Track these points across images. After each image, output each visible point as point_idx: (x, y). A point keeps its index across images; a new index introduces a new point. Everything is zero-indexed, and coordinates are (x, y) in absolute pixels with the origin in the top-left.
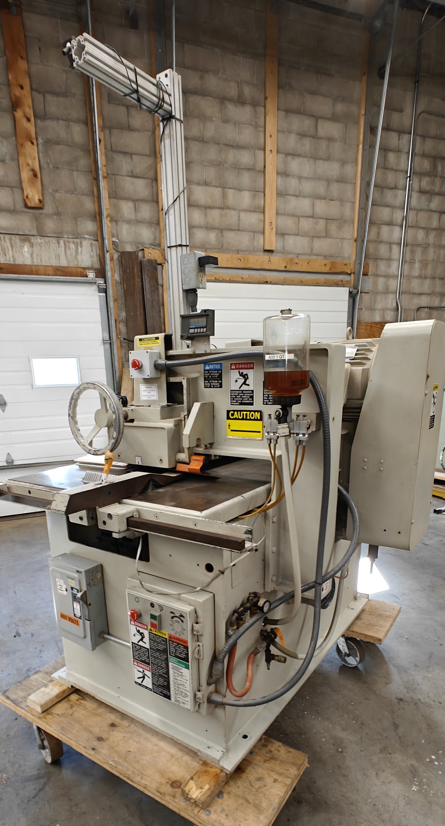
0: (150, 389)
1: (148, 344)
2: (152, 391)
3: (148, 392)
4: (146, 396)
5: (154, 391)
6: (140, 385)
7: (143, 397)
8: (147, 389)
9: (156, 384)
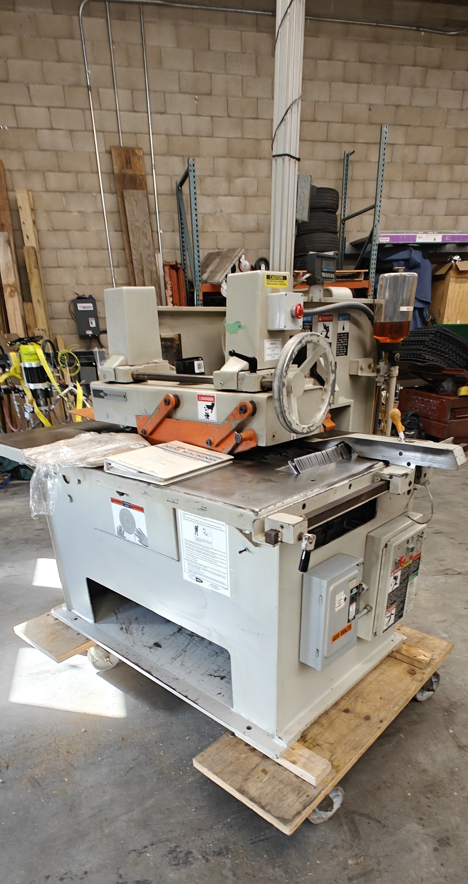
0: (274, 346)
1: (276, 284)
2: (276, 348)
3: (273, 349)
4: (270, 355)
5: (278, 347)
6: (265, 341)
7: (267, 357)
8: (272, 346)
9: (281, 339)
